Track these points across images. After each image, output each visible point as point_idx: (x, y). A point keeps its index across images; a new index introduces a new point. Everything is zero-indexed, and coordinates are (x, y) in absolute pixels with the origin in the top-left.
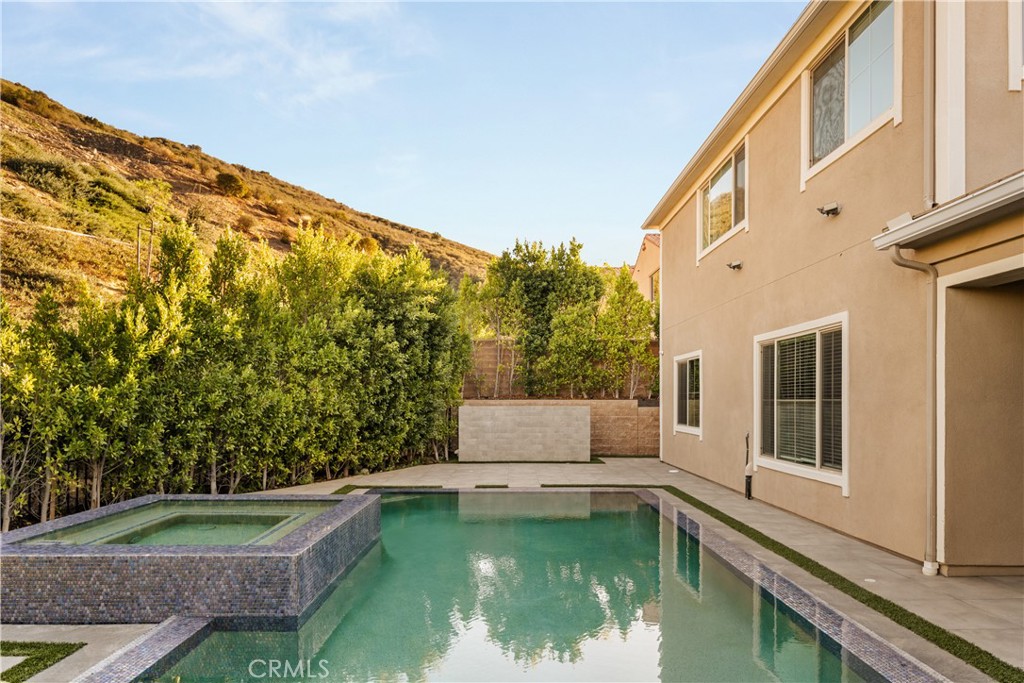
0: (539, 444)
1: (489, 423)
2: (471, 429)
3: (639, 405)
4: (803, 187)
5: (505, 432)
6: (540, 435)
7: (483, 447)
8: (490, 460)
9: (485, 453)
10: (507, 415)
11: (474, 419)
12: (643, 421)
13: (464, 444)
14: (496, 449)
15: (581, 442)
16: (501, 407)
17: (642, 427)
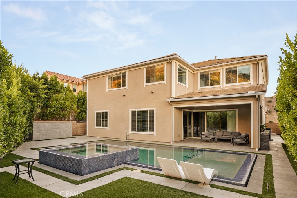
0: (59, 133)
1: (43, 128)
2: (37, 130)
3: (77, 122)
4: (144, 86)
5: (48, 131)
6: (58, 131)
7: (41, 136)
8: (43, 139)
9: (42, 137)
10: (49, 126)
11: (38, 127)
12: (78, 126)
13: (35, 135)
14: (45, 136)
15: (70, 132)
16: (47, 123)
17: (77, 128)
